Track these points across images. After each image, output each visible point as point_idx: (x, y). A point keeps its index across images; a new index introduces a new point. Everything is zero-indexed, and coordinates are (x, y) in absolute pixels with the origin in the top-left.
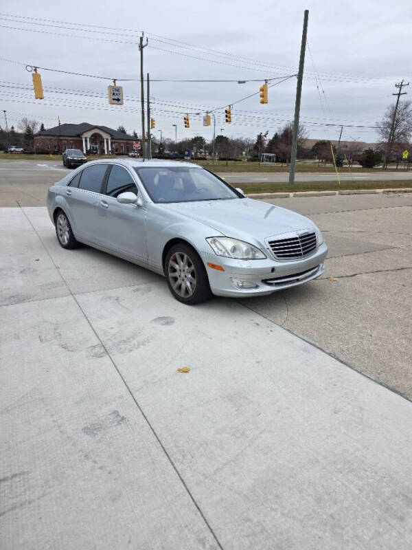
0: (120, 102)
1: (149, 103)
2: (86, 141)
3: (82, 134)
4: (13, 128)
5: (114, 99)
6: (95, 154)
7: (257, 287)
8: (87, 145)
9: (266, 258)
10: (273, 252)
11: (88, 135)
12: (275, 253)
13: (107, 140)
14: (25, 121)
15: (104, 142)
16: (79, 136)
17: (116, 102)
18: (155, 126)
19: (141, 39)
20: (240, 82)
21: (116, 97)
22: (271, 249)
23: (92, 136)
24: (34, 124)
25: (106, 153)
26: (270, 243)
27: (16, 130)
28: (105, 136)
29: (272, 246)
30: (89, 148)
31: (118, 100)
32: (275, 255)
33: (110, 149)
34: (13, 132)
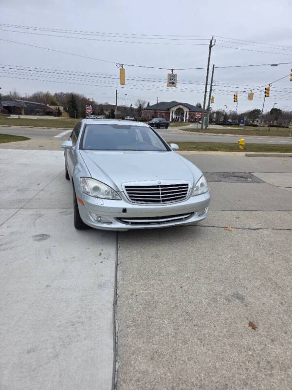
0: (174, 85)
1: (211, 85)
2: (173, 113)
3: (171, 108)
4: (131, 105)
5: (170, 83)
6: (177, 121)
7: (111, 223)
8: (173, 116)
9: (121, 200)
10: (127, 195)
11: (174, 109)
12: (130, 196)
13: (187, 112)
14: (139, 101)
15: (184, 113)
16: (169, 110)
17: (171, 84)
18: (214, 101)
19: (211, 41)
20: (272, 65)
21: (171, 81)
22: (126, 192)
23: (176, 110)
24: (144, 103)
25: (184, 121)
26: (126, 187)
27: (133, 106)
28: (186, 110)
29: (127, 190)
30: (173, 118)
31: (173, 83)
32: (129, 198)
33: (187, 118)
34: (131, 108)
